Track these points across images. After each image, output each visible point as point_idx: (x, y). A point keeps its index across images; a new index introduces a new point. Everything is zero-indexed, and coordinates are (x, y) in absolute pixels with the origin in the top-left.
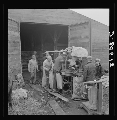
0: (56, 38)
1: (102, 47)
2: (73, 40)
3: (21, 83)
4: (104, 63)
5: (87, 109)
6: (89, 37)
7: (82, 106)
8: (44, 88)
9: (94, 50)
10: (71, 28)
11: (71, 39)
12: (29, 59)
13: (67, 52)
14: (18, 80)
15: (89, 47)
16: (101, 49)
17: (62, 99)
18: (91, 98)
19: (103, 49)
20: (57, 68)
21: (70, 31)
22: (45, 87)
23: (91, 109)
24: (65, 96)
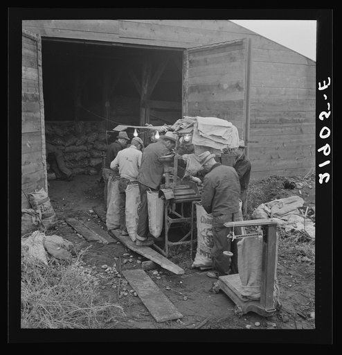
0: (146, 85)
1: (280, 115)
2: (196, 93)
3: (44, 217)
4: (284, 160)
5: (232, 294)
6: (244, 86)
7: (221, 288)
8: (113, 231)
9: (256, 124)
10: (192, 57)
11: (192, 89)
12: (67, 145)
13: (179, 132)
14: (36, 209)
15: (244, 117)
16: (278, 119)
17: (164, 266)
18: (244, 267)
19: (281, 120)
20: (151, 179)
21: (188, 67)
22: (115, 229)
23: (246, 297)
24: (171, 257)
